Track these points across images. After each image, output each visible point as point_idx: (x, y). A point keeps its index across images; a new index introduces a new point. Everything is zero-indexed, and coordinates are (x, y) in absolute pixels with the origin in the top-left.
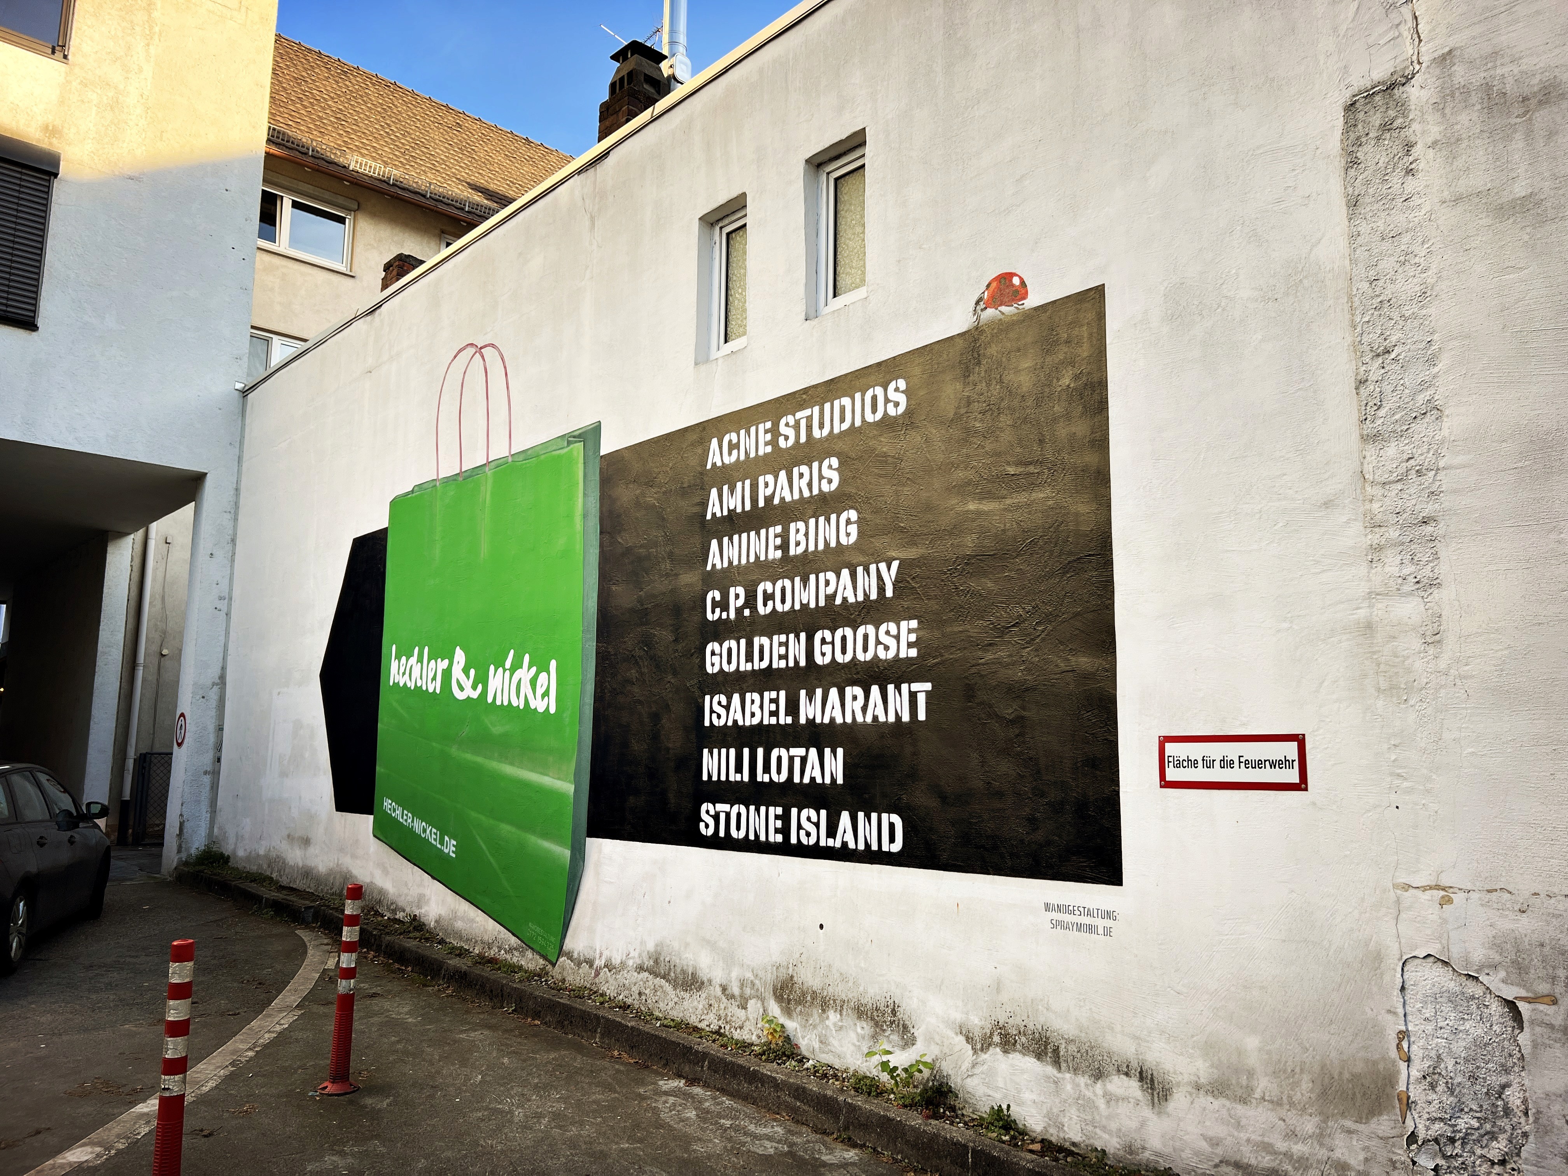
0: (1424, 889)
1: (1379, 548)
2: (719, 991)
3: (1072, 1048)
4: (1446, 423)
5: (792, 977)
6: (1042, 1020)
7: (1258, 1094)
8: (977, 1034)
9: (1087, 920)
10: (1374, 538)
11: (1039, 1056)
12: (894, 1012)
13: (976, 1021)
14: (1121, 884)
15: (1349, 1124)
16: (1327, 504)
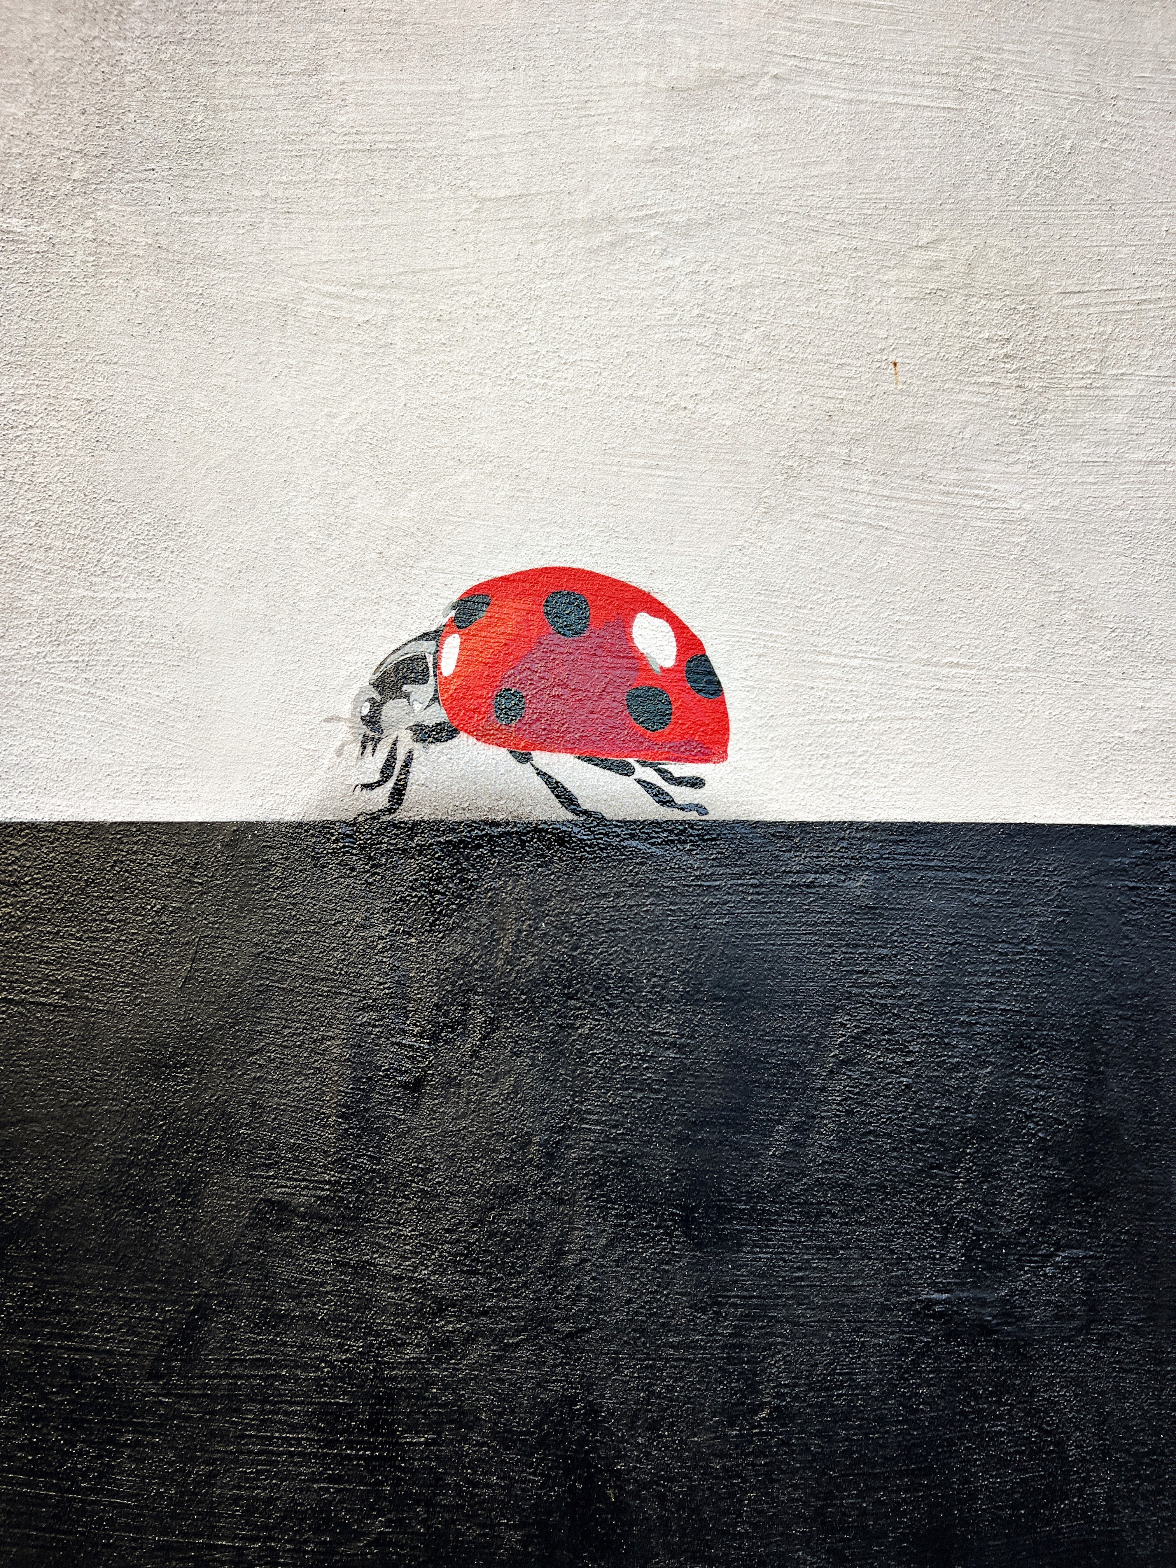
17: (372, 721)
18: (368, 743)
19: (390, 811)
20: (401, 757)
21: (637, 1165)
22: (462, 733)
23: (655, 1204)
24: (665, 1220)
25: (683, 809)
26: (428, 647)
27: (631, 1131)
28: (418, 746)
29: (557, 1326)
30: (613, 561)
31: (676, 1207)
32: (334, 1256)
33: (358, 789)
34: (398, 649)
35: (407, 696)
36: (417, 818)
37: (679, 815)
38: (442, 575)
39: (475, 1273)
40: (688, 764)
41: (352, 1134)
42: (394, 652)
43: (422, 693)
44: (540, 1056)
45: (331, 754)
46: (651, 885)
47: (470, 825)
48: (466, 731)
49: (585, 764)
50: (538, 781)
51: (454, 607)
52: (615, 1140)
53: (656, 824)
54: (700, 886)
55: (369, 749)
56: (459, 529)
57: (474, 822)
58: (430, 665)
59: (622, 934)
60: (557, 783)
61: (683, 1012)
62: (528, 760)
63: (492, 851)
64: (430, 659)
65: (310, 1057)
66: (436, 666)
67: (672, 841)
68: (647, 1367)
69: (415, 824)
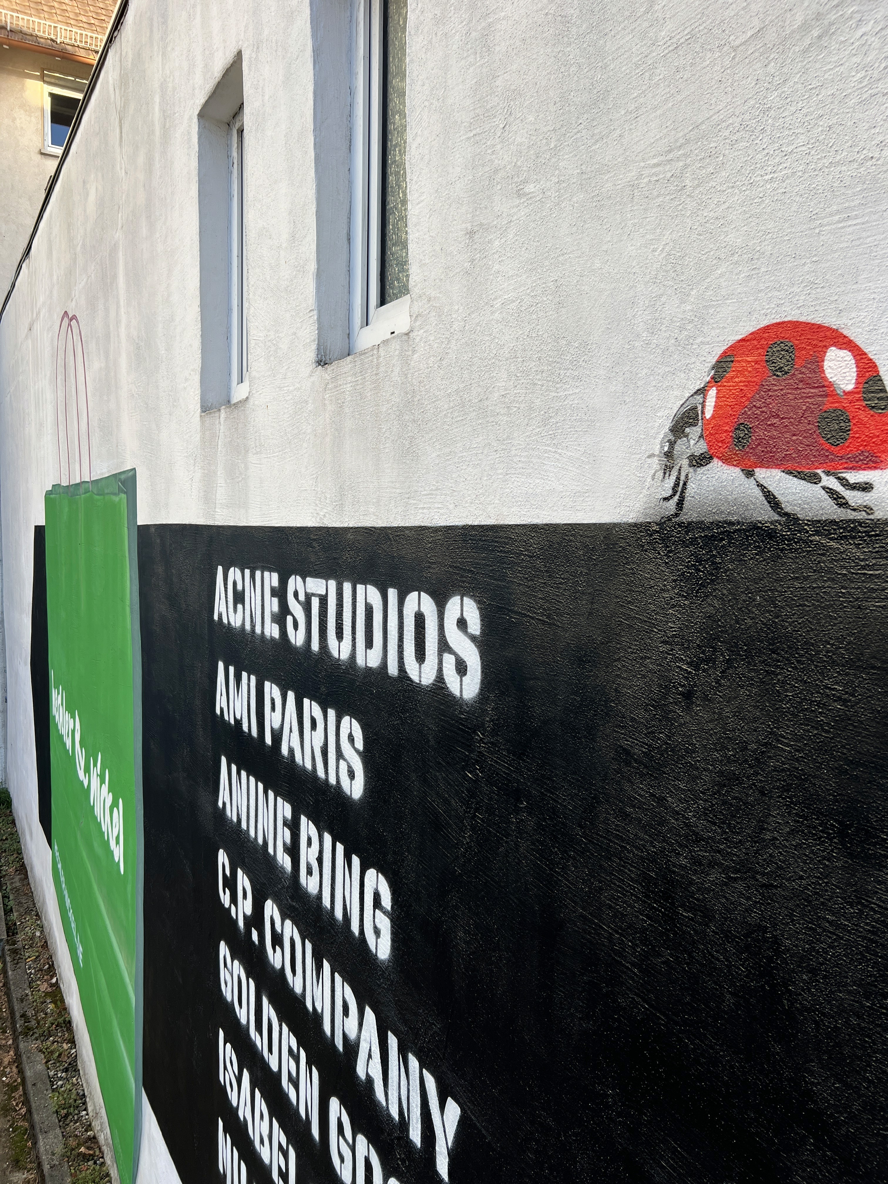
17: (669, 455)
18: (667, 469)
19: (677, 515)
20: (683, 478)
21: (811, 782)
22: (715, 460)
23: (822, 813)
24: (828, 828)
25: (854, 510)
26: (699, 398)
27: (809, 756)
28: (691, 470)
29: (758, 877)
30: (812, 309)
31: (835, 821)
32: (649, 789)
33: (662, 501)
34: (683, 404)
35: (687, 436)
36: (690, 520)
37: (852, 515)
38: (707, 346)
39: (714, 824)
40: (861, 472)
41: (657, 718)
42: (682, 406)
43: (694, 432)
44: (754, 691)
45: (649, 479)
46: (829, 572)
47: (717, 524)
48: (718, 457)
49: (787, 476)
50: (757, 492)
51: (713, 368)
52: (797, 760)
53: (833, 522)
54: (865, 574)
55: (667, 475)
56: (718, 310)
57: (720, 522)
58: (700, 412)
59: (808, 609)
60: (769, 492)
61: (847, 674)
62: (752, 475)
63: (730, 543)
64: (700, 408)
65: (640, 667)
66: (703, 413)
67: (845, 537)
68: (811, 928)
69: (690, 523)
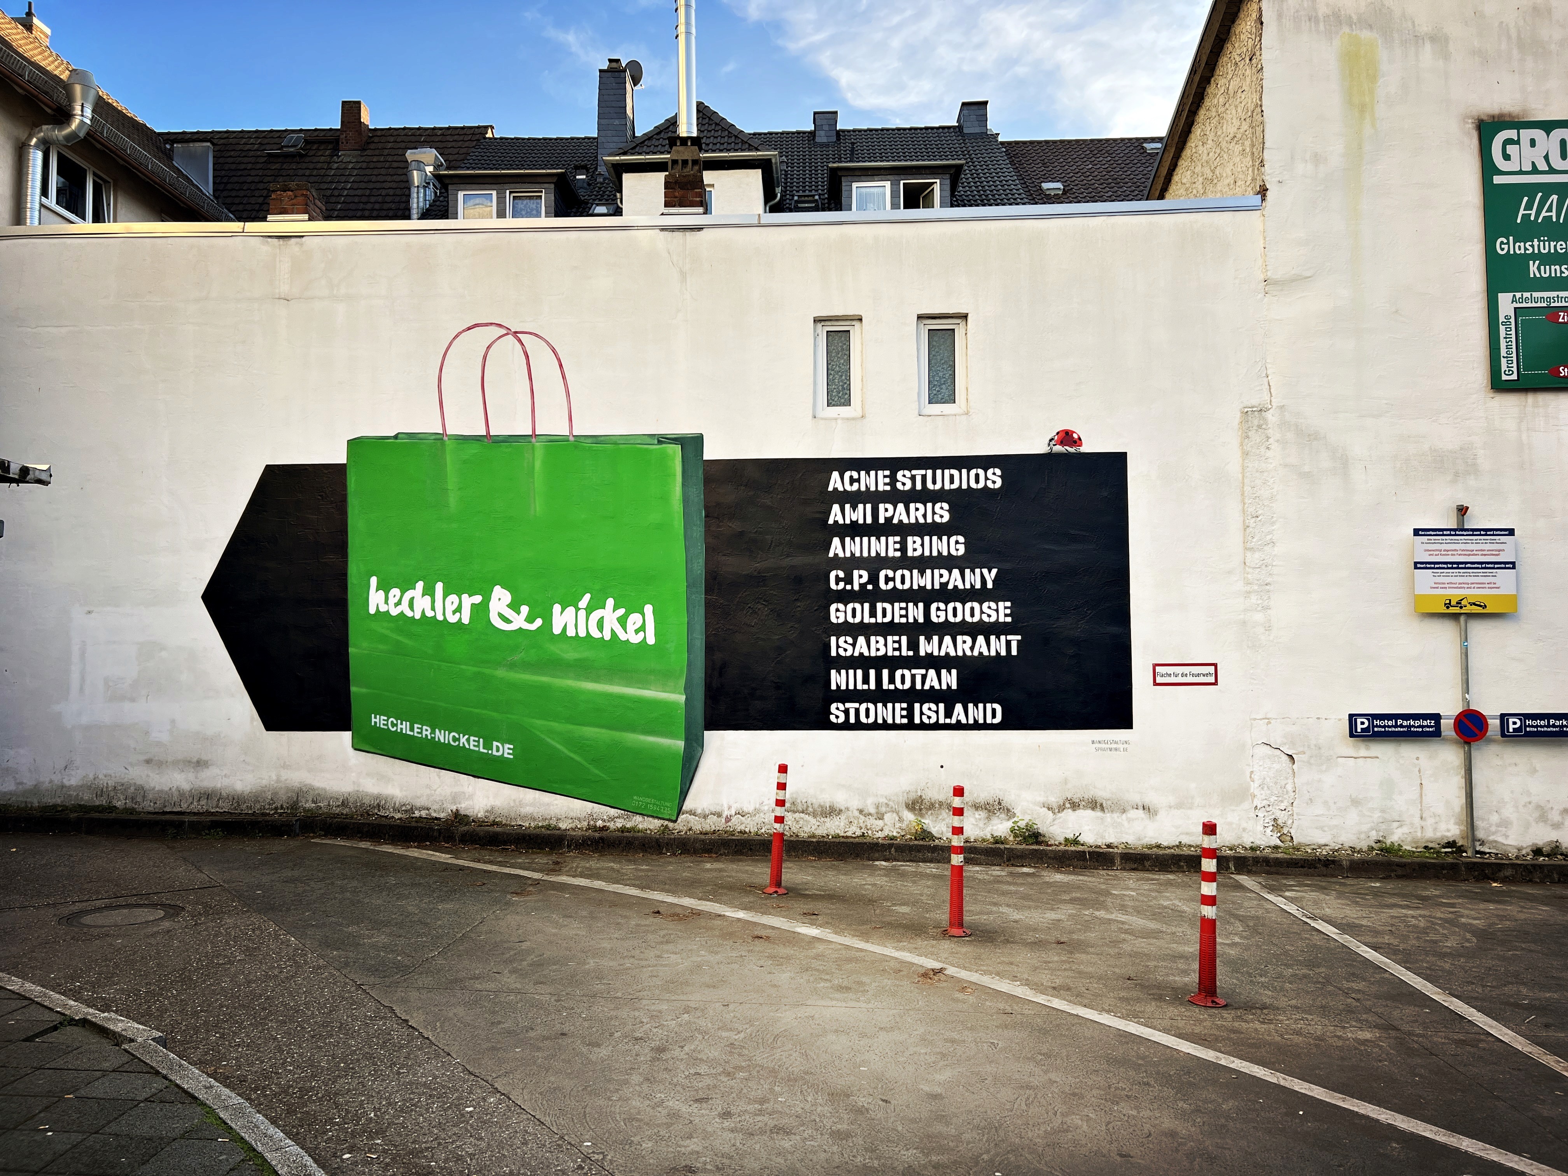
0: (1261, 719)
1: (1250, 592)
2: (857, 813)
3: (1109, 803)
4: (1276, 549)
5: (921, 796)
6: (1092, 793)
7: (1196, 804)
8: (1055, 806)
9: (1114, 746)
10: (1248, 588)
11: (1093, 809)
12: (1000, 803)
13: (1053, 799)
14: (1132, 728)
15: (1233, 808)
16: (1229, 572)
